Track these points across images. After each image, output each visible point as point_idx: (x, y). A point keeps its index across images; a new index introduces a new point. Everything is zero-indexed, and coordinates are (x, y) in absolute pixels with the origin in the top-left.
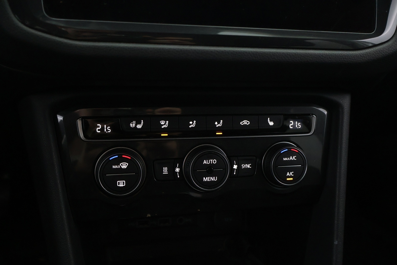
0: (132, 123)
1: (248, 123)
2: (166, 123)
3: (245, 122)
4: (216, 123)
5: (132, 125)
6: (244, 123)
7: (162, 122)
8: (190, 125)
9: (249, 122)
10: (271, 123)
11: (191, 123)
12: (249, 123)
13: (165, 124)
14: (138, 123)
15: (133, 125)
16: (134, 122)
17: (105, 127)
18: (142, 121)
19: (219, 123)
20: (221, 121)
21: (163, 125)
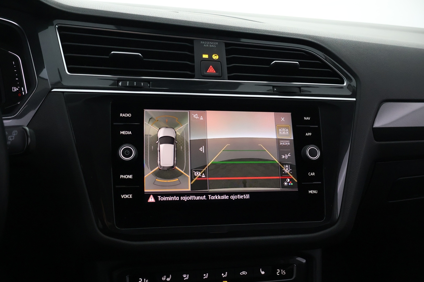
1: (245, 273)
2: (187, 276)
3: (244, 273)
4: (223, 274)
5: (164, 279)
6: (242, 273)
7: (185, 276)
8: (204, 276)
10: (263, 273)
12: (246, 273)
13: (186, 277)
14: (168, 277)
16: (165, 276)
17: (145, 281)
18: (170, 275)
19: (224, 274)
20: (226, 273)
21: (185, 278)
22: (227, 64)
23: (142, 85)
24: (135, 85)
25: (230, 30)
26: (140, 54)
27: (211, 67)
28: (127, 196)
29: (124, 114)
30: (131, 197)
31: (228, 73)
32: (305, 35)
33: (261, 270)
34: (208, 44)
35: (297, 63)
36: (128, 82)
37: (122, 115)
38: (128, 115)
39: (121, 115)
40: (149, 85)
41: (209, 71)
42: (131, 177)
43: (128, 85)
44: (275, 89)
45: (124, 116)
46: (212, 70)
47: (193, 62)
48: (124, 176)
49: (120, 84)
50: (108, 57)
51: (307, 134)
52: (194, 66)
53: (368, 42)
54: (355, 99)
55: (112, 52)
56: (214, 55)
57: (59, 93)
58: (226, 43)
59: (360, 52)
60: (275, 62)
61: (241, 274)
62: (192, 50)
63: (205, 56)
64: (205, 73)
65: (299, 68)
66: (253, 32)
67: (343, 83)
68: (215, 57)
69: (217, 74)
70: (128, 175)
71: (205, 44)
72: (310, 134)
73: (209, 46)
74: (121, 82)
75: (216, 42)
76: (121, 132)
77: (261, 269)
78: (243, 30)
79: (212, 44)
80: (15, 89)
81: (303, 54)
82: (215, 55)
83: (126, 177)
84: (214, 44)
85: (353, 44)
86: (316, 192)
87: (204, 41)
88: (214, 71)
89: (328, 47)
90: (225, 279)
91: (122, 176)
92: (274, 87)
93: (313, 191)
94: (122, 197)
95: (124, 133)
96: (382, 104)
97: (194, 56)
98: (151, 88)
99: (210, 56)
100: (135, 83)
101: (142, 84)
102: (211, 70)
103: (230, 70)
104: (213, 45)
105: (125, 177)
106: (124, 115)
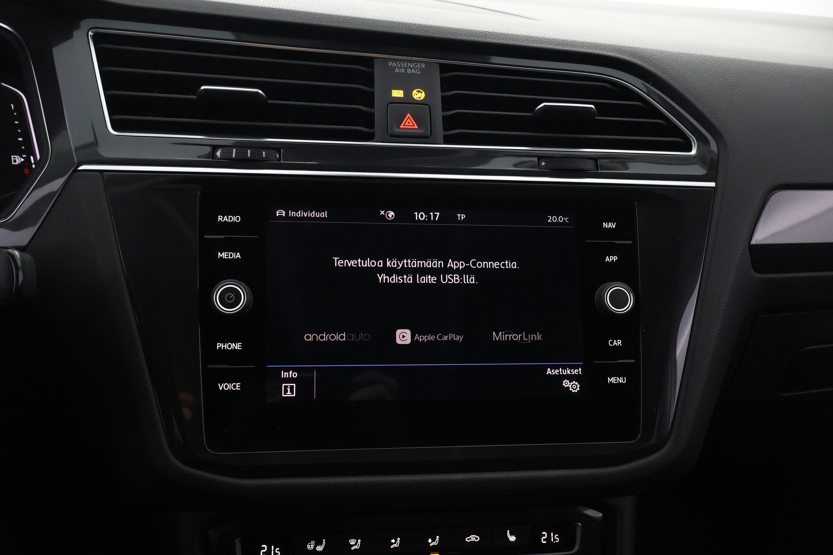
0: (310, 544)
1: (477, 539)
2: (357, 542)
3: (473, 538)
4: (430, 541)
6: (470, 539)
7: (352, 542)
8: (393, 544)
9: (478, 537)
10: (512, 538)
11: (393, 541)
12: (479, 539)
13: (356, 544)
14: (319, 543)
15: (311, 547)
16: (313, 542)
18: (324, 540)
19: (433, 540)
20: (438, 537)
21: (353, 545)
22: (444, 110)
23: (264, 156)
24: (249, 156)
25: (450, 36)
26: (260, 92)
27: (409, 117)
28: (230, 386)
29: (226, 217)
30: (238, 388)
31: (445, 129)
32: (612, 46)
33: (508, 533)
34: (404, 67)
35: (591, 108)
36: (234, 150)
37: (223, 219)
38: (234, 219)
39: (220, 218)
40: (278, 155)
41: (404, 125)
42: (240, 347)
43: (234, 156)
44: (543, 164)
45: (225, 221)
46: (410, 122)
47: (371, 104)
48: (224, 345)
49: (218, 154)
50: (195, 97)
51: (607, 259)
52: (373, 115)
53: (748, 59)
54: (713, 184)
55: (203, 88)
56: (415, 92)
57: (94, 173)
58: (441, 65)
59: (729, 81)
60: (545, 106)
61: (468, 539)
62: (369, 80)
63: (397, 93)
64: (397, 130)
65: (597, 118)
66: (498, 41)
67: (690, 150)
68: (419, 95)
69: (421, 131)
70: (233, 344)
71: (397, 67)
72: (615, 258)
73: (406, 71)
74: (220, 151)
75: (421, 62)
76: (219, 253)
77: (508, 531)
78: (479, 36)
79: (413, 68)
80: (18, 160)
81: (605, 86)
82: (418, 92)
83: (230, 346)
84: (418, 68)
85: (716, 65)
86: (624, 381)
87: (396, 60)
88: (414, 126)
89: (659, 72)
90: (434, 549)
91: (220, 345)
92: (540, 158)
93: (616, 379)
94: (221, 389)
95: (226, 256)
96: (772, 195)
97: (373, 94)
98: (282, 162)
99: (408, 94)
100: (249, 151)
101: (264, 153)
102: (409, 124)
103: (449, 123)
104: (415, 69)
105: (226, 346)
106: (227, 220)
